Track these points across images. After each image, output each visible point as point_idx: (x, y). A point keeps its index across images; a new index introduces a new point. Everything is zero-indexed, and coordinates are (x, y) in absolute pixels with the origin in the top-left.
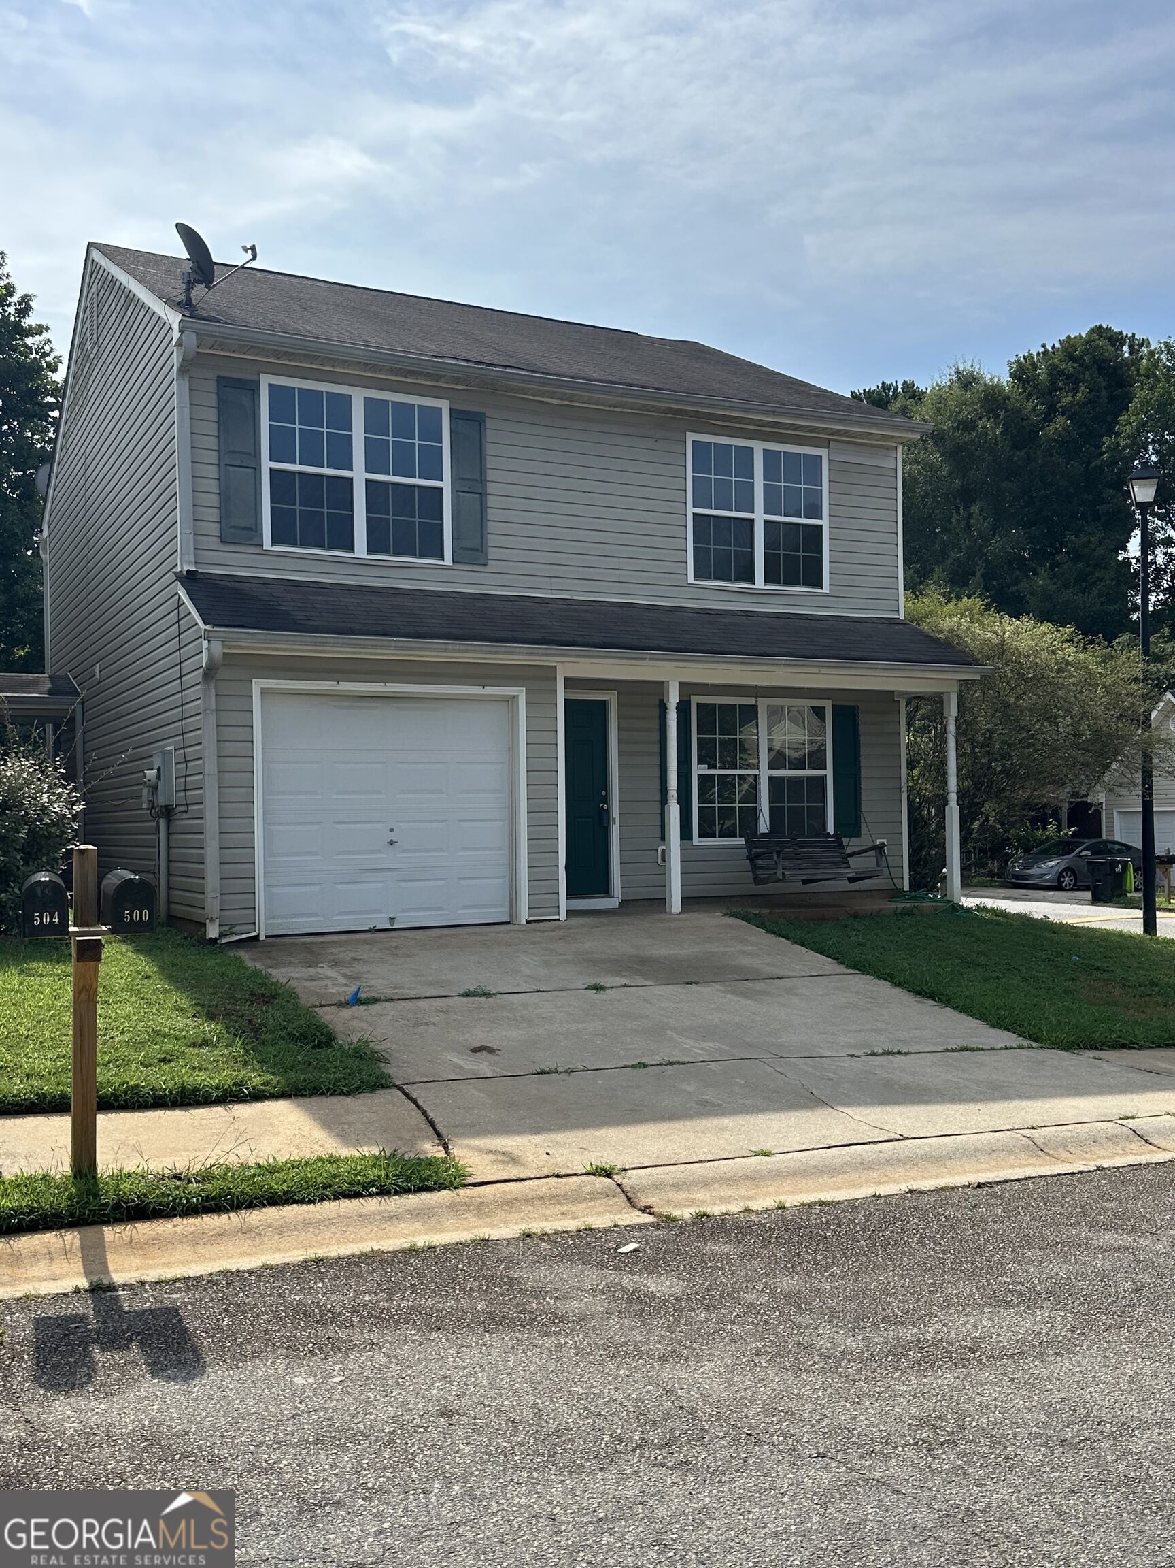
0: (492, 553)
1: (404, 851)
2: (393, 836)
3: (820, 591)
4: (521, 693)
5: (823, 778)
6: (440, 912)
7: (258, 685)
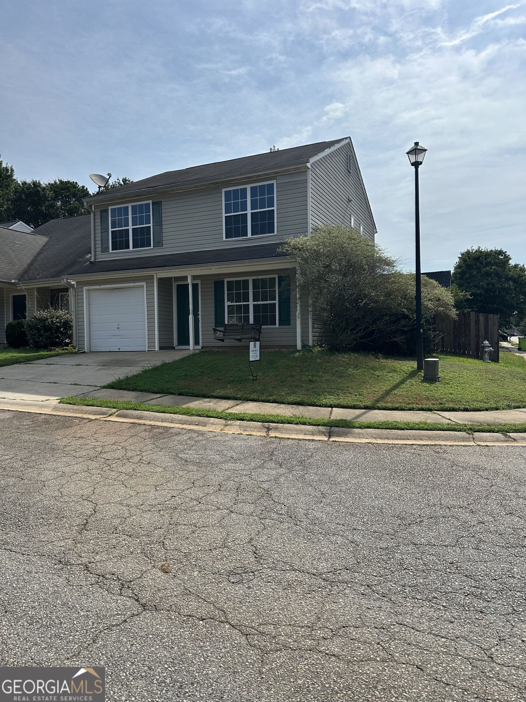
0: (164, 242)
1: (121, 330)
2: (118, 326)
3: (274, 234)
4: (144, 284)
5: (275, 304)
7: (85, 288)
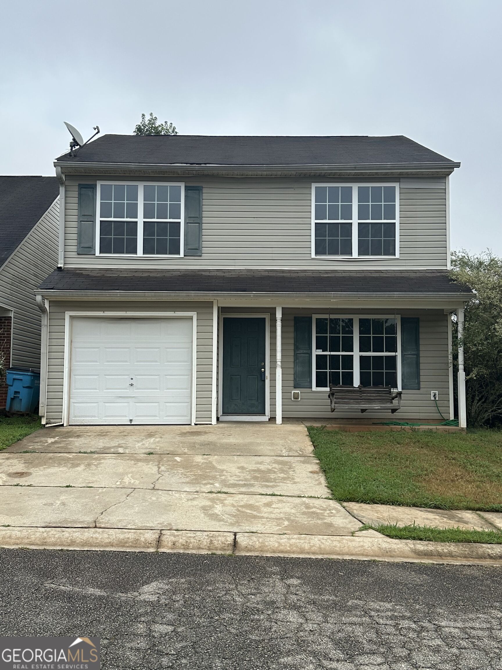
0: (204, 250)
1: (138, 389)
2: (132, 382)
4: (194, 314)
5: (395, 357)
6: (155, 418)
7: (68, 314)
